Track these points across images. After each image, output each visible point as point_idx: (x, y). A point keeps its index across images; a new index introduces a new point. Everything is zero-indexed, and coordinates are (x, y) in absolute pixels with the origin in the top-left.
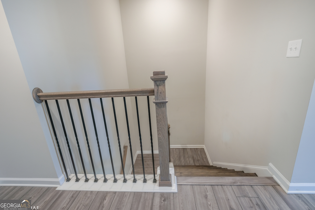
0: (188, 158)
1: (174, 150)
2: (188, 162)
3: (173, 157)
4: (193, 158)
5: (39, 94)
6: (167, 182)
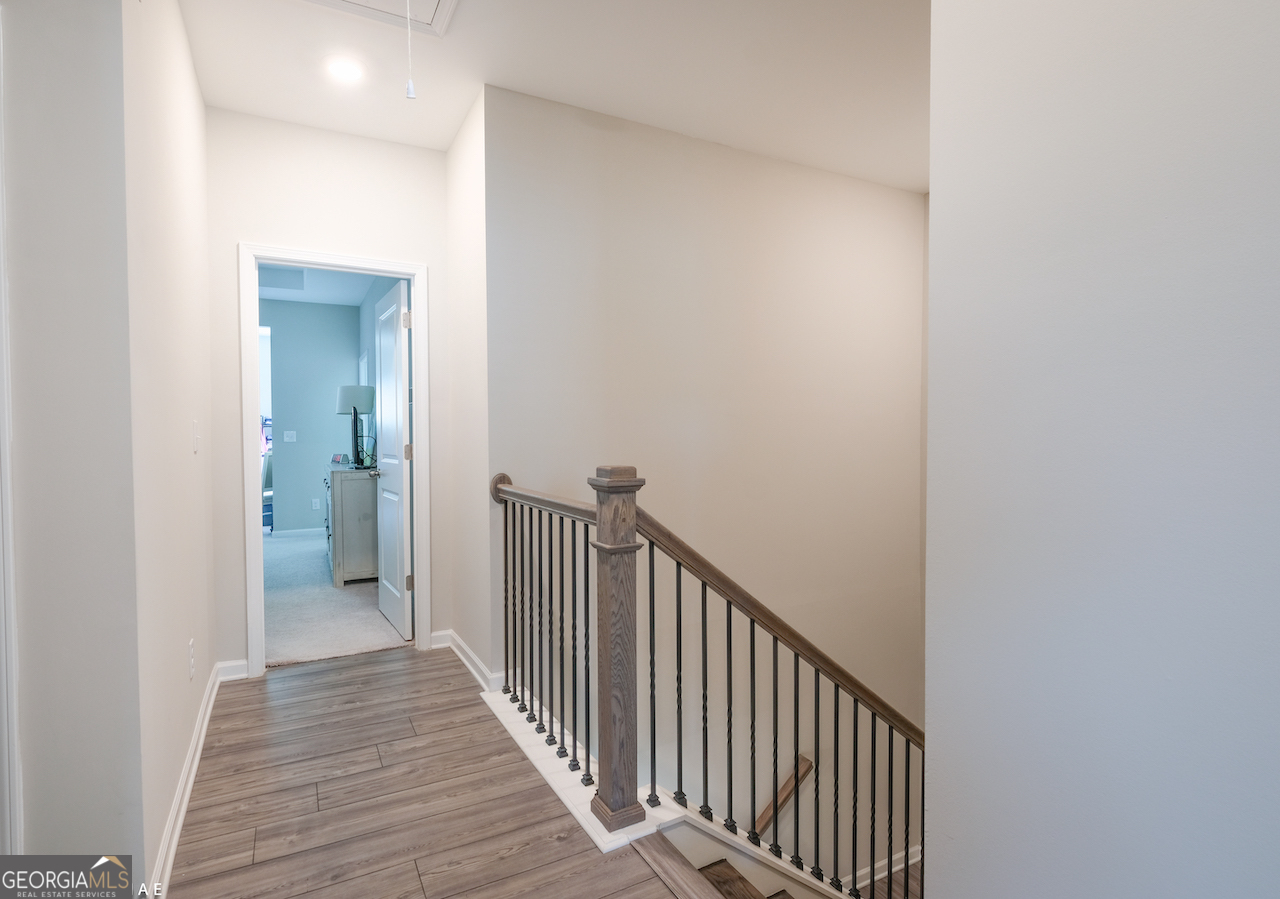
5: (500, 486)
6: (606, 807)
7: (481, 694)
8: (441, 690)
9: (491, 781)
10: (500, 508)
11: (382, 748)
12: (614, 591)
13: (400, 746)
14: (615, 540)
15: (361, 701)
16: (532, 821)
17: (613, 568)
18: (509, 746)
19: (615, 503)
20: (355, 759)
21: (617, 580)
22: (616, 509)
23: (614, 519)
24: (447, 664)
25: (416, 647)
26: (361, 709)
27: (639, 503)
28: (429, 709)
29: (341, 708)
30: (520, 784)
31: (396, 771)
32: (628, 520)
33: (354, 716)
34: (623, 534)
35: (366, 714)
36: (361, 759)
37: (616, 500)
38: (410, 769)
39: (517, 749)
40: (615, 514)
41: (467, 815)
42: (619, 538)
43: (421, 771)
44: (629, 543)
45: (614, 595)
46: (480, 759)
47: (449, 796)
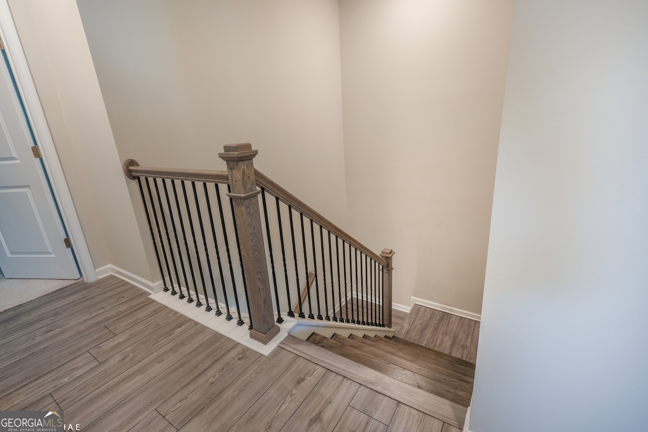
0: (443, 334)
1: (423, 309)
2: (439, 342)
3: (411, 323)
4: (456, 337)
5: (131, 168)
6: (260, 334)
7: (150, 296)
8: (119, 302)
9: (182, 344)
10: (135, 183)
11: (93, 352)
12: (249, 221)
13: (106, 346)
14: (245, 191)
15: (59, 327)
16: (219, 355)
17: (247, 208)
18: (183, 320)
19: (242, 168)
20: (75, 366)
21: (250, 214)
22: (244, 171)
23: (243, 178)
24: (113, 286)
25: (86, 281)
26: (62, 332)
27: (255, 167)
28: (116, 316)
29: (43, 337)
30: (201, 339)
31: (112, 362)
32: (251, 177)
33: (58, 338)
34: (249, 186)
35: (67, 335)
36: (79, 365)
37: (243, 165)
38: (123, 357)
39: (189, 320)
40: (243, 174)
41: (176, 369)
42: (248, 189)
43: (131, 355)
44: (253, 191)
45: (249, 224)
46: (169, 333)
47: (159, 363)
